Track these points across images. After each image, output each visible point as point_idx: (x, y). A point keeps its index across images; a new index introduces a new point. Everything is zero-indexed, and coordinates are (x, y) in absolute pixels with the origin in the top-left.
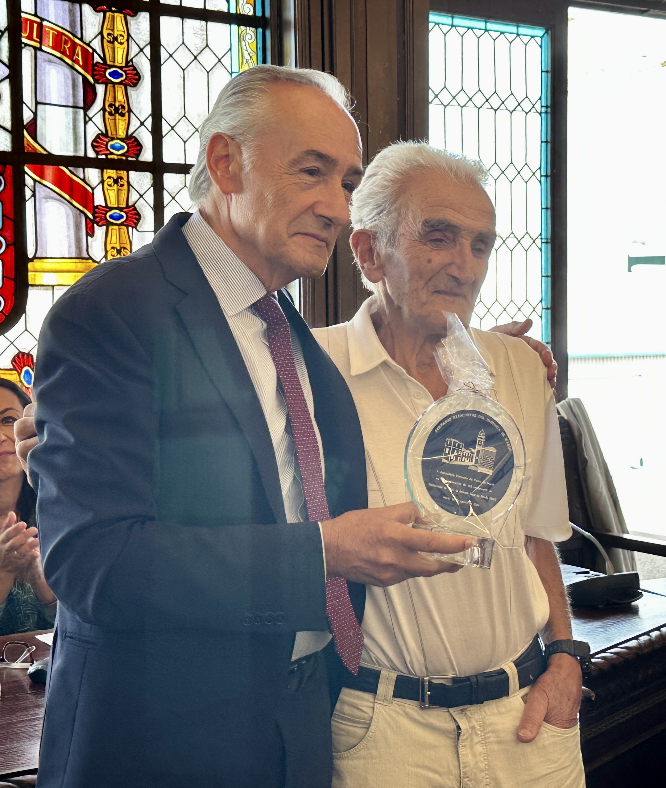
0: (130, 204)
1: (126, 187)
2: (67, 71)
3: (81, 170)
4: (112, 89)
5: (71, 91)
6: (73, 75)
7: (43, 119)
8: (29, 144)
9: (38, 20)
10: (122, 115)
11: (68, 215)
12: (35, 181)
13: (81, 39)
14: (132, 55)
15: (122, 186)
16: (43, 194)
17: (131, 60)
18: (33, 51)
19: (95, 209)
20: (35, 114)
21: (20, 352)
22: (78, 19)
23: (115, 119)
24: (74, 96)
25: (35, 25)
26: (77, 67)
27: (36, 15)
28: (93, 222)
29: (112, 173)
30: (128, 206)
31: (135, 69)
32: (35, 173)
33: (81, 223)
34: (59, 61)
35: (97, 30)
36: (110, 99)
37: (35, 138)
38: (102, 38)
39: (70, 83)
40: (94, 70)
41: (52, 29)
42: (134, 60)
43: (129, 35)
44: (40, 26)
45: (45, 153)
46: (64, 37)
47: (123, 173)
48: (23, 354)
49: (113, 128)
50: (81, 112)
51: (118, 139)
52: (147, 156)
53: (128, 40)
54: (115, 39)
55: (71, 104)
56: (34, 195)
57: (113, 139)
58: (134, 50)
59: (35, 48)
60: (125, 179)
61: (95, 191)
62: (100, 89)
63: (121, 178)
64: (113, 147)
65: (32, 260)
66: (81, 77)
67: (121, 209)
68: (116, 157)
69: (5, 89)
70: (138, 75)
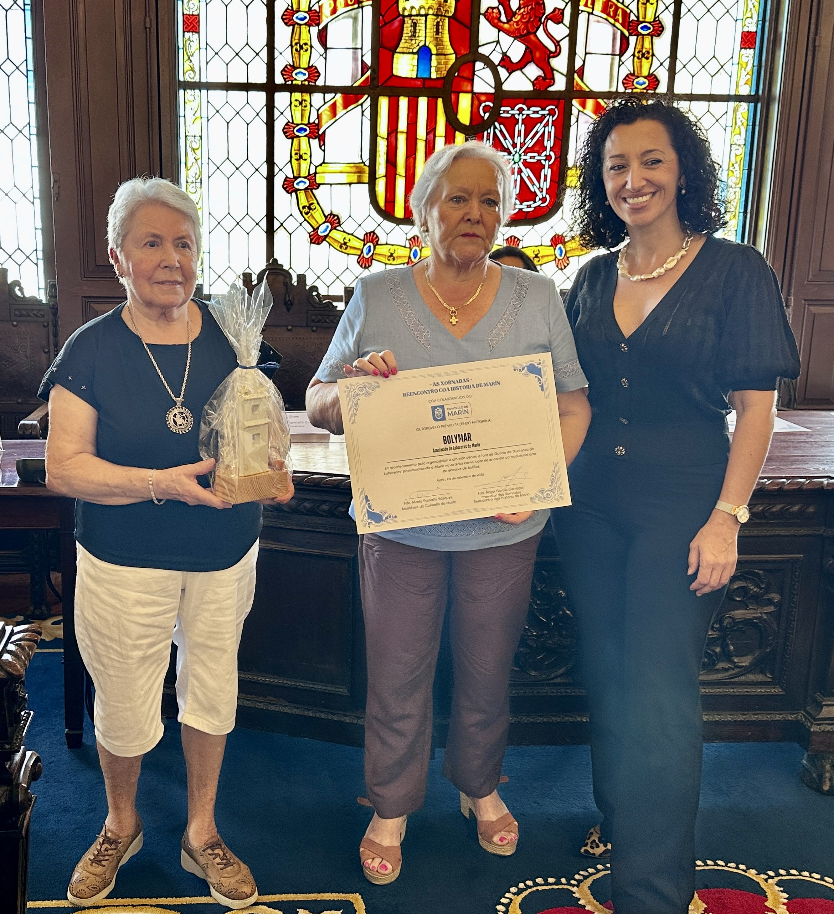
2: (610, 29)
4: (641, 39)
5: (611, 43)
6: (614, 31)
7: (590, 66)
8: (577, 84)
10: (647, 58)
12: (579, 111)
13: (622, 3)
14: (659, 12)
16: (583, 120)
17: (658, 16)
18: (587, 15)
20: (584, 61)
21: (556, 234)
23: (641, 62)
24: (614, 46)
26: (617, 25)
31: (660, 23)
34: (605, 20)
36: (639, 47)
37: (582, 79)
38: (638, 1)
40: (629, 26)
42: (660, 16)
45: (587, 90)
46: (610, 3)
49: (639, 68)
50: (617, 57)
51: (642, 77)
52: (663, 88)
53: (657, 1)
54: (648, 1)
55: (610, 53)
56: (577, 121)
57: (638, 77)
58: (661, 7)
59: (589, 13)
62: (633, 39)
64: (637, 83)
65: (571, 169)
66: (619, 32)
68: (639, 91)
69: (565, 45)
70: (662, 27)
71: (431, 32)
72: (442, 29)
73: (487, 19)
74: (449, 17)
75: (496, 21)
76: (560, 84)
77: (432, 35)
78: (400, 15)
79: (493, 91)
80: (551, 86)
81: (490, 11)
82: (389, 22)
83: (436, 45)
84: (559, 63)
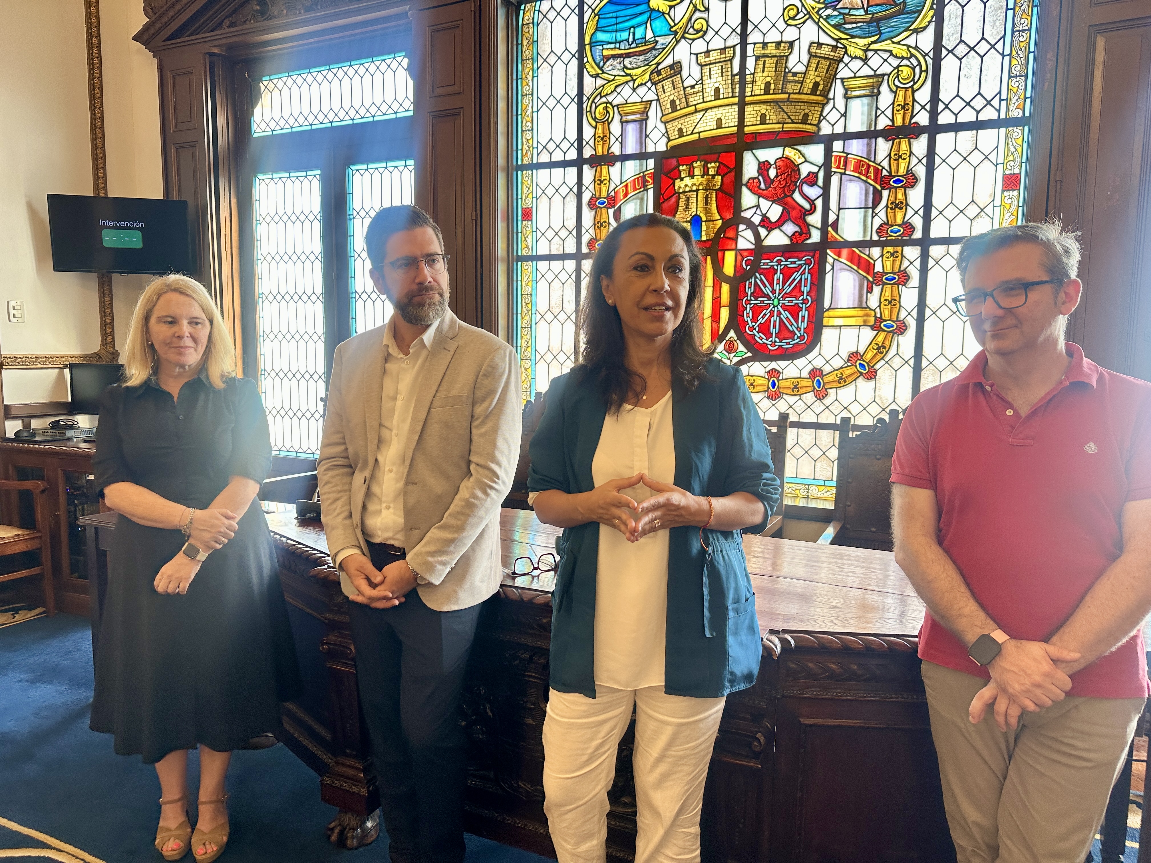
0: (902, 269)
1: (900, 258)
2: (863, 185)
3: (868, 249)
4: (894, 192)
5: (863, 198)
6: (866, 187)
7: (843, 219)
8: (832, 236)
9: (845, 155)
10: (901, 208)
11: (854, 280)
12: (835, 259)
13: (874, 162)
14: (912, 165)
15: (897, 257)
16: (839, 267)
17: (911, 169)
18: (839, 175)
19: (875, 275)
20: (838, 216)
21: (814, 368)
22: (873, 149)
23: (895, 212)
24: (866, 200)
25: (842, 159)
26: (869, 181)
27: (843, 152)
28: (872, 283)
29: (891, 249)
30: (900, 271)
31: (914, 175)
32: (835, 254)
33: (863, 284)
34: (857, 179)
35: (886, 153)
36: (892, 199)
37: (836, 232)
38: (890, 158)
39: (864, 192)
40: (882, 181)
41: (854, 159)
42: (913, 169)
43: (911, 152)
44: (846, 158)
45: (842, 240)
46: (862, 163)
47: (899, 249)
48: (816, 369)
49: (892, 218)
50: (870, 210)
51: (896, 225)
52: (918, 234)
53: (910, 156)
54: (900, 157)
55: (863, 206)
56: (833, 269)
57: (892, 226)
58: (914, 161)
59: (842, 174)
60: (900, 252)
61: (876, 262)
62: (885, 193)
63: (897, 252)
64: (892, 231)
65: (827, 310)
66: (871, 188)
67: (895, 273)
68: (893, 238)
69: (819, 203)
70: (916, 178)
71: (701, 204)
72: (711, 200)
73: (748, 189)
74: (716, 190)
75: (756, 189)
76: (816, 237)
77: (701, 205)
78: (676, 193)
79: (753, 247)
80: (807, 239)
81: (751, 181)
82: (667, 199)
83: (705, 214)
84: (815, 219)
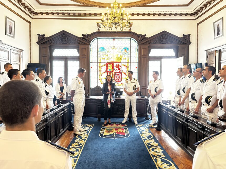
4: (128, 68)
5: (125, 68)
16: (123, 74)
20: (123, 70)
21: (122, 83)
22: (126, 64)
25: (123, 65)
43: (129, 65)
65: (122, 78)
69: (121, 68)
72: (111, 67)
73: (115, 67)
76: (121, 71)
79: (116, 72)
82: (107, 67)
84: (121, 70)
